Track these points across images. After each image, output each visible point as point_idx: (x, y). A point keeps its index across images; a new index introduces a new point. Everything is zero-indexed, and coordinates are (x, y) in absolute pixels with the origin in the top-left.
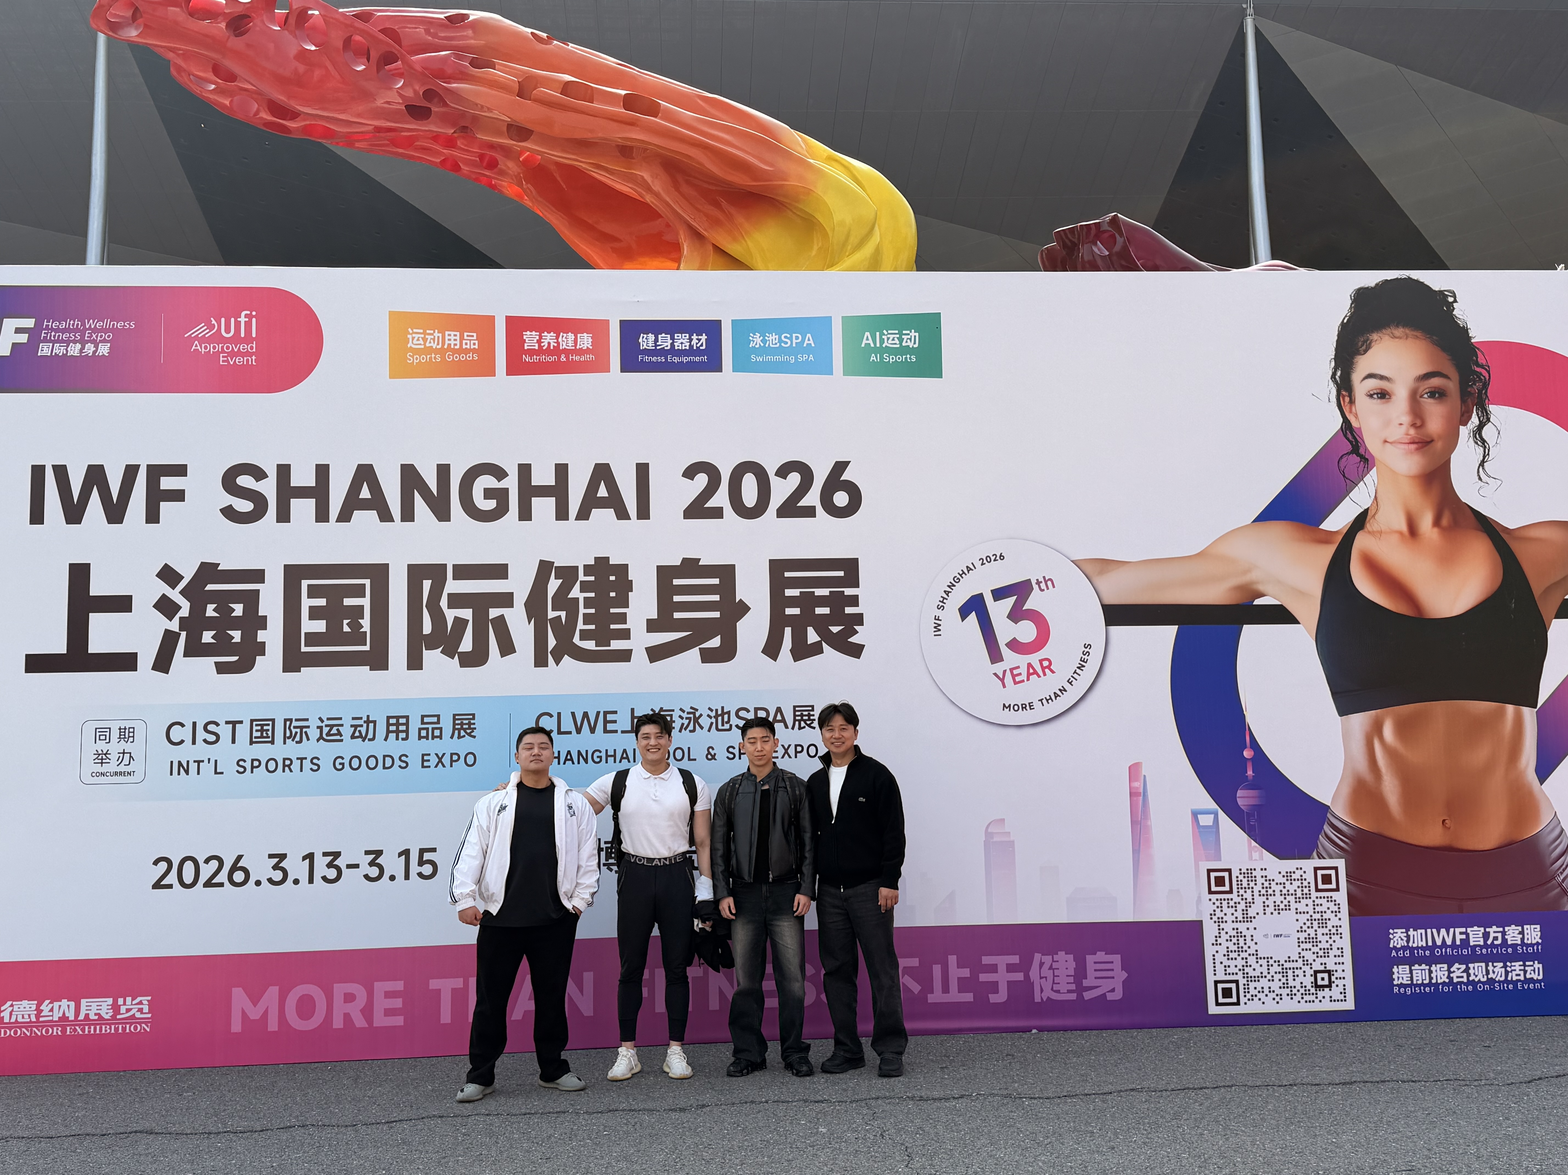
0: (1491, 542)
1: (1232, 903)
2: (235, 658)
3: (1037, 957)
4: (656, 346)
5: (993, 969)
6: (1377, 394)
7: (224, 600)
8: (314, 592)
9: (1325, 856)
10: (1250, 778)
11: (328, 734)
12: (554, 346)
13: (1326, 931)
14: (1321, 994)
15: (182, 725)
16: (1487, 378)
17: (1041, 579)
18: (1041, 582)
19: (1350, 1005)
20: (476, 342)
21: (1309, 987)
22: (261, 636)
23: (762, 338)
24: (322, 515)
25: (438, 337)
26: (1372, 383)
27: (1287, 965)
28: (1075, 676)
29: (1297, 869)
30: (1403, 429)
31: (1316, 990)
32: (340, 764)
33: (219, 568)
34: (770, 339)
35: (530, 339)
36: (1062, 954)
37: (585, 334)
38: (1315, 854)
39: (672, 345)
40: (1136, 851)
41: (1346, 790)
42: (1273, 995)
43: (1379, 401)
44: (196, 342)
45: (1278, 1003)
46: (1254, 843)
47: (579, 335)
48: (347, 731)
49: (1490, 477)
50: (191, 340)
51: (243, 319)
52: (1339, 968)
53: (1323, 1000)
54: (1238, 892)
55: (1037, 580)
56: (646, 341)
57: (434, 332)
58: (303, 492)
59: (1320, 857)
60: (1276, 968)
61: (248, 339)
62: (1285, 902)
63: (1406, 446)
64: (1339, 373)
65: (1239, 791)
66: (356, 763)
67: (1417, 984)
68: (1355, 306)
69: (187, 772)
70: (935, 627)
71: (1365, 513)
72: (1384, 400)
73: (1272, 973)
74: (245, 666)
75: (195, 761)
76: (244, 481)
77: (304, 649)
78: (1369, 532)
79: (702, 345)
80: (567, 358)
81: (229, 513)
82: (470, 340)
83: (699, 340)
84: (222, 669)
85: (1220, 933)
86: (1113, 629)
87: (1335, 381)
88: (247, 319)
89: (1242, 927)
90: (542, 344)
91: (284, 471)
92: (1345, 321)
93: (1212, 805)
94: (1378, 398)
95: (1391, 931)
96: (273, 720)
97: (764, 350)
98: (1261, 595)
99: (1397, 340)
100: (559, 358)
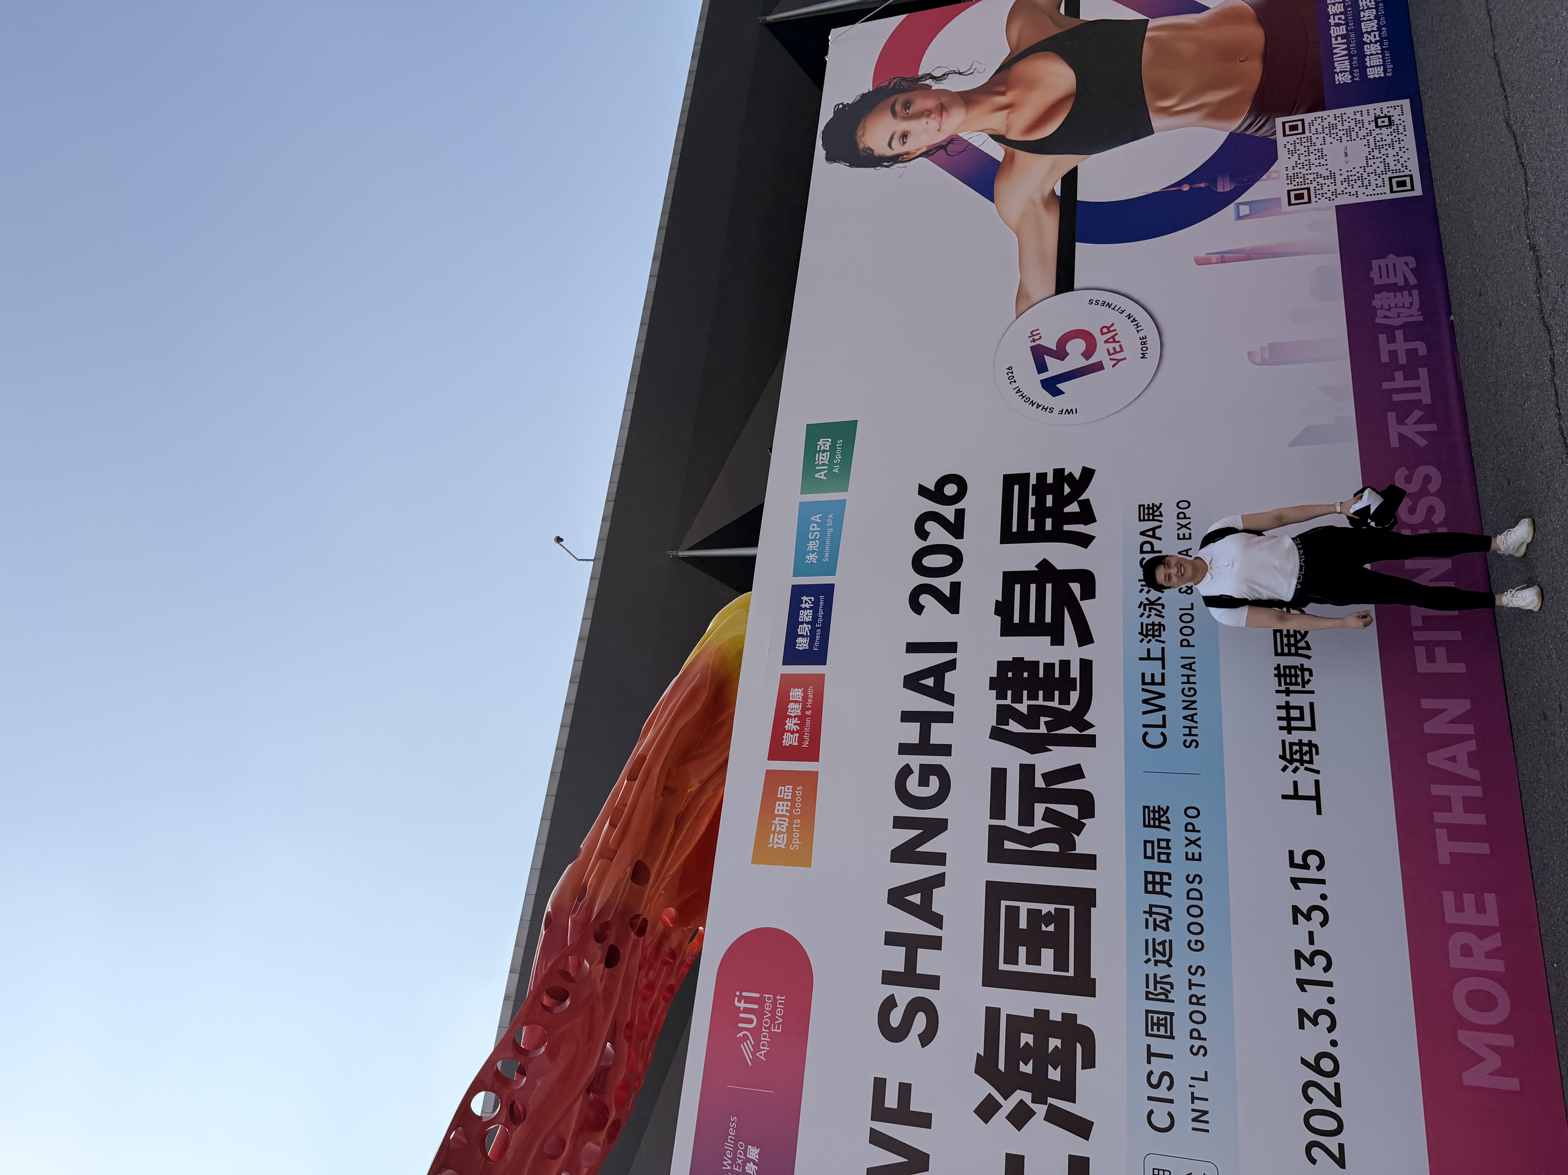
0: (1020, 61)
1: (1318, 187)
2: (1079, 1047)
3: (1378, 320)
4: (807, 636)
5: (1393, 354)
6: (903, 139)
7: (1016, 1053)
8: (1012, 959)
9: (1274, 130)
10: (1207, 184)
11: (1164, 955)
12: (798, 720)
13: (1339, 124)
14: (1397, 122)
15: (1151, 1112)
16: (898, 79)
17: (1031, 339)
18: (1033, 339)
19: (1406, 103)
20: (787, 787)
21: (1392, 130)
22: (1055, 1016)
23: (810, 554)
24: (935, 943)
25: (779, 820)
26: (895, 143)
27: (1372, 146)
28: (1116, 309)
29: (1285, 147)
30: (930, 121)
31: (1394, 125)
32: (1196, 944)
33: (982, 1054)
34: (811, 547)
35: (789, 740)
36: (1374, 303)
37: (791, 694)
38: (1272, 138)
39: (807, 623)
40: (1274, 255)
41: (1217, 124)
42: (1401, 153)
43: (908, 138)
44: (757, 1054)
45: (1407, 149)
46: (1264, 177)
47: (791, 699)
48: (1160, 935)
49: (971, 68)
50: (755, 1059)
51: (742, 1005)
52: (1372, 113)
53: (1402, 120)
54: (1308, 184)
55: (1031, 342)
56: (802, 644)
57: (774, 824)
58: (911, 960)
59: (1275, 133)
60: (1376, 153)
61: (760, 1001)
62: (1316, 152)
63: (944, 119)
64: (886, 164)
65: (1218, 191)
66: (1196, 928)
67: (1383, 62)
68: (838, 160)
69: (1205, 1113)
70: (1069, 413)
71: (993, 136)
72: (908, 135)
73: (1381, 155)
74: (1087, 1037)
75: (1193, 1102)
76: (896, 1018)
77: (1071, 973)
78: (1007, 132)
79: (811, 600)
80: (809, 709)
81: (926, 1038)
82: (785, 792)
83: (806, 602)
84: (1089, 1062)
85: (1346, 193)
86: (1076, 286)
87: (891, 165)
88: (743, 1001)
89: (1339, 179)
90: (795, 730)
91: (889, 978)
92: (848, 164)
93: (1231, 207)
94: (906, 138)
95: (1337, 83)
96: (1147, 1012)
97: (820, 553)
98: (1053, 191)
99: (865, 133)
100: (808, 716)
